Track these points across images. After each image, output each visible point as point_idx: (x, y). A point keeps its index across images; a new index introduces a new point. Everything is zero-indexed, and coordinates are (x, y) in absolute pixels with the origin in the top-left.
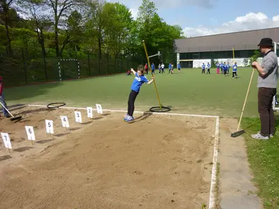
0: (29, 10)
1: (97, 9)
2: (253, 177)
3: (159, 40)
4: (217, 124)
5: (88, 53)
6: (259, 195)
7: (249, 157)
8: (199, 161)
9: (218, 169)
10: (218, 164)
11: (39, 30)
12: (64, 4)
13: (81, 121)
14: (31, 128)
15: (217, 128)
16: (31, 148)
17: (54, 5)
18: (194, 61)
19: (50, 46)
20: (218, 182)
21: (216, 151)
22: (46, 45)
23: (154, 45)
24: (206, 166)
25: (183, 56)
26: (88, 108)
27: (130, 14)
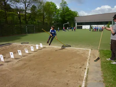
0: (14, 5)
1: (43, 4)
2: (102, 75)
3: (68, 17)
4: (90, 52)
5: (38, 22)
6: (104, 82)
7: (102, 66)
8: (80, 68)
9: (88, 71)
10: (88, 69)
11: (19, 13)
12: (29, 2)
13: (33, 51)
14: (12, 53)
15: (89, 54)
16: (12, 61)
17: (25, 3)
18: (83, 26)
19: (23, 20)
20: (87, 77)
21: (88, 63)
22: (21, 19)
23: (66, 19)
24: (83, 70)
25: (78, 24)
26: (37, 45)
27: (56, 6)
